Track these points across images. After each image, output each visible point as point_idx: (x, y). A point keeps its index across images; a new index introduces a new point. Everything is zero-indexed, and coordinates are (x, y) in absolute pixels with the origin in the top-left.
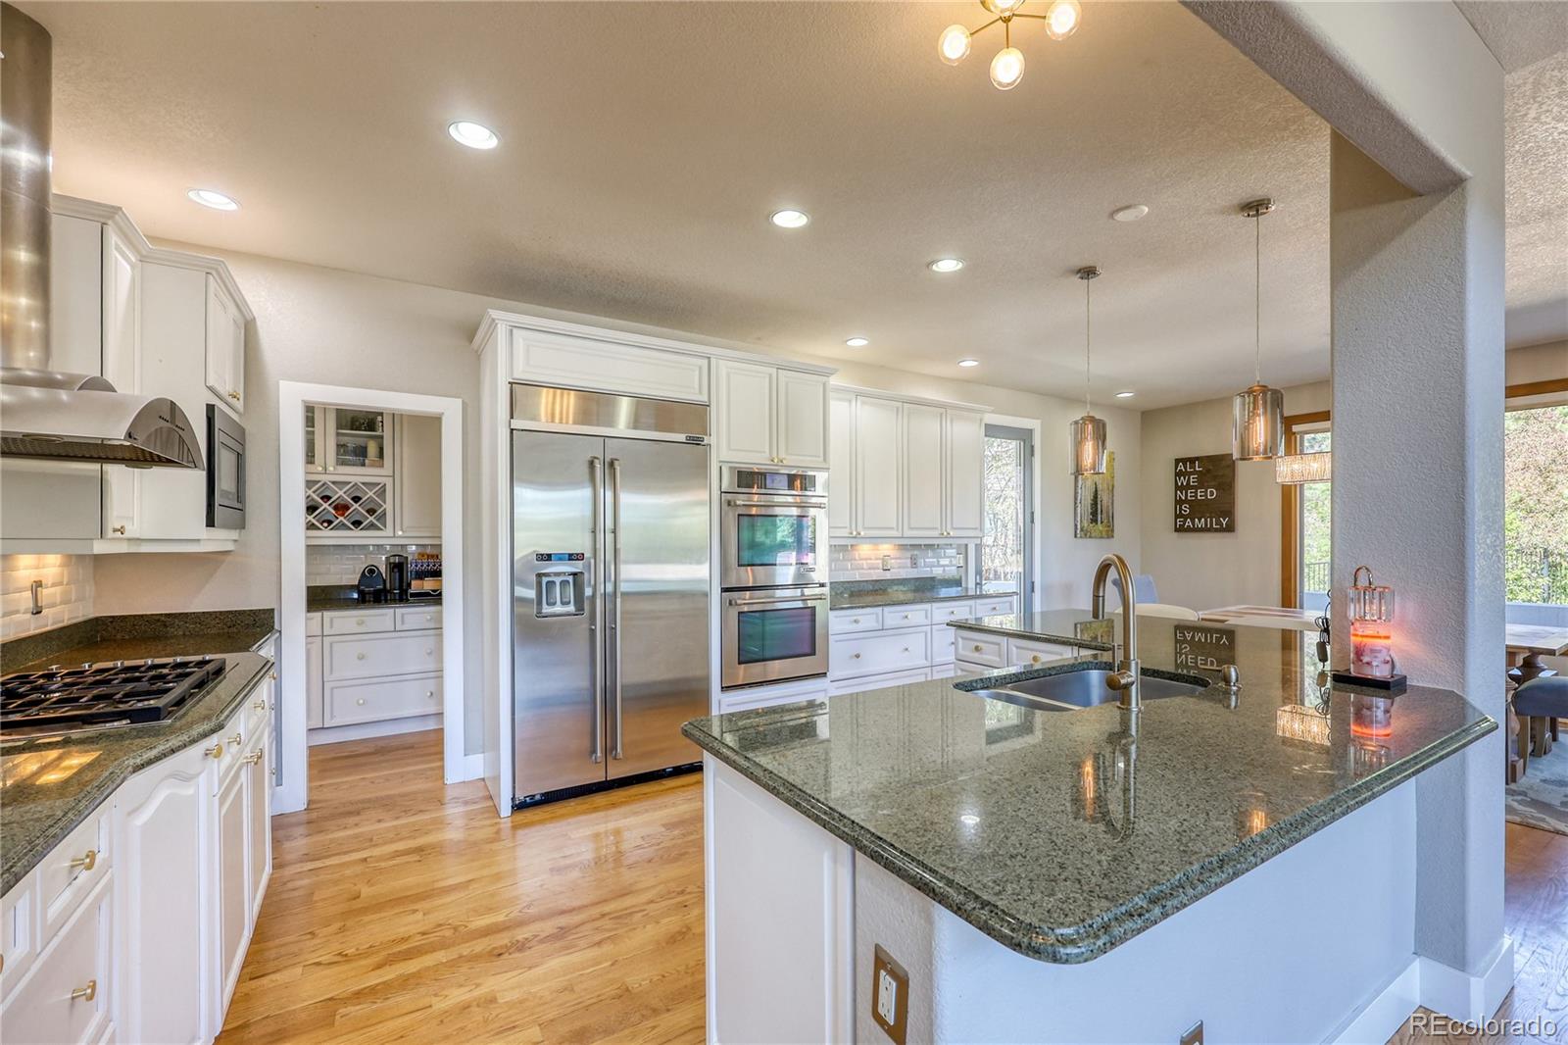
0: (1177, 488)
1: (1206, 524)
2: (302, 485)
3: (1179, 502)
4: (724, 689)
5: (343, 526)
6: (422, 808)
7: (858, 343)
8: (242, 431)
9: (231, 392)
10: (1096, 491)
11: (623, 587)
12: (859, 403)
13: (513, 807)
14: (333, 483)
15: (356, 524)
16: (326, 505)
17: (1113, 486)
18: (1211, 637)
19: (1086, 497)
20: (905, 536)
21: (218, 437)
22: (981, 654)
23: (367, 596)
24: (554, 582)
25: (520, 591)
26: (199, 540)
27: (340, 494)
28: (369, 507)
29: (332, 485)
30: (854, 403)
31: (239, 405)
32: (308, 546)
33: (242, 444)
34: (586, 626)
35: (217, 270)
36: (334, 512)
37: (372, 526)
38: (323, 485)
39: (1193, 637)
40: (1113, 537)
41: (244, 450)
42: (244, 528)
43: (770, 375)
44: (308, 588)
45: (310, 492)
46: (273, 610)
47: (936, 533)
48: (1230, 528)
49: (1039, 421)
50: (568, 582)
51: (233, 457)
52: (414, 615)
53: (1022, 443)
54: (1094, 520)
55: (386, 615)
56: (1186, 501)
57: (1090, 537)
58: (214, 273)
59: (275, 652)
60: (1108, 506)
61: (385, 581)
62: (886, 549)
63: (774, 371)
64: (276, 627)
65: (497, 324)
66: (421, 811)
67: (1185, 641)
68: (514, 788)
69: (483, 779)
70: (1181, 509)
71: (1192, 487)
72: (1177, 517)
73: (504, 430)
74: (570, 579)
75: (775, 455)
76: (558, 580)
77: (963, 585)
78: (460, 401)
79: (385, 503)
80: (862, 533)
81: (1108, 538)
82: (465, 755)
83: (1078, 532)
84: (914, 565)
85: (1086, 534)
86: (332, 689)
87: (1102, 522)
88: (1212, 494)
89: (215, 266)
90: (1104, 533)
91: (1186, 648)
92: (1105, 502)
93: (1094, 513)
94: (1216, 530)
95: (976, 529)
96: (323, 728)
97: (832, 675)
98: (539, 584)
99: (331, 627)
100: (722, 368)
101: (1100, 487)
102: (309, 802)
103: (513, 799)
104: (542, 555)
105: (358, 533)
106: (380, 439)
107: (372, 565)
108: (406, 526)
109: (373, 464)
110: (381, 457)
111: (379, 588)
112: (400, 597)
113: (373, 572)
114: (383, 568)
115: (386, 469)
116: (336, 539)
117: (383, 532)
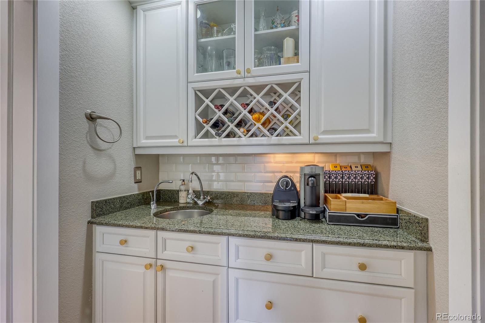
5: (260, 134)
15: (272, 130)
16: (245, 112)
23: (281, 213)
27: (258, 99)
28: (284, 111)
29: (251, 91)
37: (287, 132)
61: (299, 199)
79: (300, 105)
105: (274, 139)
106: (295, 36)
107: (287, 177)
108: (323, 129)
109: (288, 60)
110: (296, 54)
111: (292, 204)
112: (316, 218)
113: (287, 183)
114: (297, 178)
115: (302, 64)
116: (265, 147)
117: (298, 139)
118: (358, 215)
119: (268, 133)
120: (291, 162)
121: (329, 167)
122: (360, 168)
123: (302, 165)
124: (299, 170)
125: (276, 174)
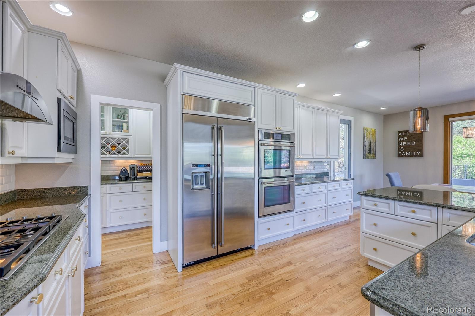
0: (399, 141)
1: (411, 154)
2: (99, 139)
3: (399, 146)
4: (259, 217)
5: (114, 154)
6: (146, 265)
7: (302, 85)
8: (76, 114)
9: (70, 95)
10: (370, 143)
11: (225, 175)
12: (300, 109)
13: (182, 267)
14: (111, 138)
15: (119, 153)
16: (108, 146)
17: (375, 141)
18: (413, 194)
19: (367, 144)
20: (315, 158)
21: (63, 113)
22: (378, 207)
23: (123, 179)
24: (197, 176)
25: (186, 177)
26: (54, 158)
27: (113, 142)
28: (123, 147)
29: (111, 139)
30: (299, 108)
31: (74, 102)
32: (101, 161)
33: (76, 119)
34: (210, 193)
35: (62, 38)
36: (111, 148)
37: (124, 154)
38: (107, 139)
39: (405, 193)
40: (375, 158)
41: (76, 121)
42: (76, 153)
43: (276, 96)
44: (102, 176)
45: (103, 141)
46: (88, 186)
47: (324, 157)
48: (421, 156)
49: (353, 118)
50: (203, 175)
51: (71, 124)
52: (139, 186)
53: (347, 126)
54: (370, 153)
55: (129, 186)
56: (403, 146)
57: (368, 159)
58: (60, 39)
59: (89, 204)
60: (374, 148)
61: (129, 174)
62: (305, 162)
63: (277, 94)
64: (89, 193)
65: (177, 70)
66: (145, 268)
67: (402, 195)
68: (183, 259)
69: (167, 251)
70: (400, 149)
71: (405, 141)
72: (398, 151)
73: (180, 113)
74: (204, 174)
75: (277, 126)
76: (199, 175)
77: (330, 176)
78: (160, 104)
79: (129, 145)
80: (301, 157)
81: (374, 159)
82: (161, 242)
83: (365, 157)
84: (314, 168)
85: (367, 158)
86: (110, 213)
87: (372, 153)
88: (413, 143)
89: (62, 36)
90: (373, 157)
91: (402, 197)
92: (373, 146)
93: (370, 150)
94: (415, 156)
95: (337, 155)
96: (107, 227)
97: (295, 210)
98: (193, 176)
99: (110, 190)
100: (259, 92)
101: (371, 141)
102: (102, 262)
103: (183, 264)
104: (194, 165)
105: (120, 156)
106: (127, 122)
107: (124, 168)
108: (136, 153)
109: (125, 131)
110: (128, 129)
111: (127, 176)
112: (134, 179)
113: (125, 170)
114: (128, 169)
115: (130, 133)
116: (112, 158)
117: (128, 156)
118: (146, 177)
119: (117, 154)
120: (125, 163)
121: (140, 165)
122: (149, 165)
123: (130, 164)
124: (128, 166)
125: (120, 167)
